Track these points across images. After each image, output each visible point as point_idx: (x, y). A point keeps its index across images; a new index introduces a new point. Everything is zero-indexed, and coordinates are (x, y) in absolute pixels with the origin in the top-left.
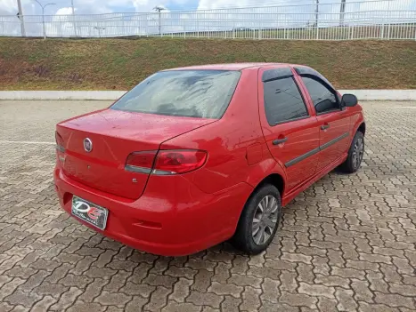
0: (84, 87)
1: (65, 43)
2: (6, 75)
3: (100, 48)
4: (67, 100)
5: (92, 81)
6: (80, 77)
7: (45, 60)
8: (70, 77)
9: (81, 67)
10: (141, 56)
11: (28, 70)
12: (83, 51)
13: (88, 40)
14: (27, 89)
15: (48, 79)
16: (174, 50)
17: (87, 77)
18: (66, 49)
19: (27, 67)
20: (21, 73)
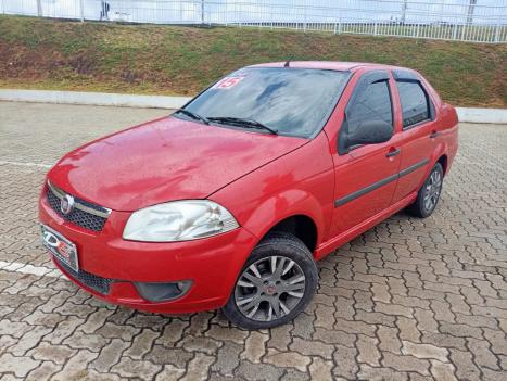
0: (143, 90)
1: (111, 28)
2: (31, 69)
3: (161, 37)
4: (122, 106)
5: (154, 82)
6: (136, 76)
7: (85, 50)
8: (123, 75)
9: (136, 63)
10: (221, 52)
11: (62, 63)
12: (138, 41)
13: (143, 27)
14: (63, 88)
15: (91, 76)
16: (266, 46)
17: (146, 76)
18: (113, 37)
19: (60, 58)
20: (52, 67)
